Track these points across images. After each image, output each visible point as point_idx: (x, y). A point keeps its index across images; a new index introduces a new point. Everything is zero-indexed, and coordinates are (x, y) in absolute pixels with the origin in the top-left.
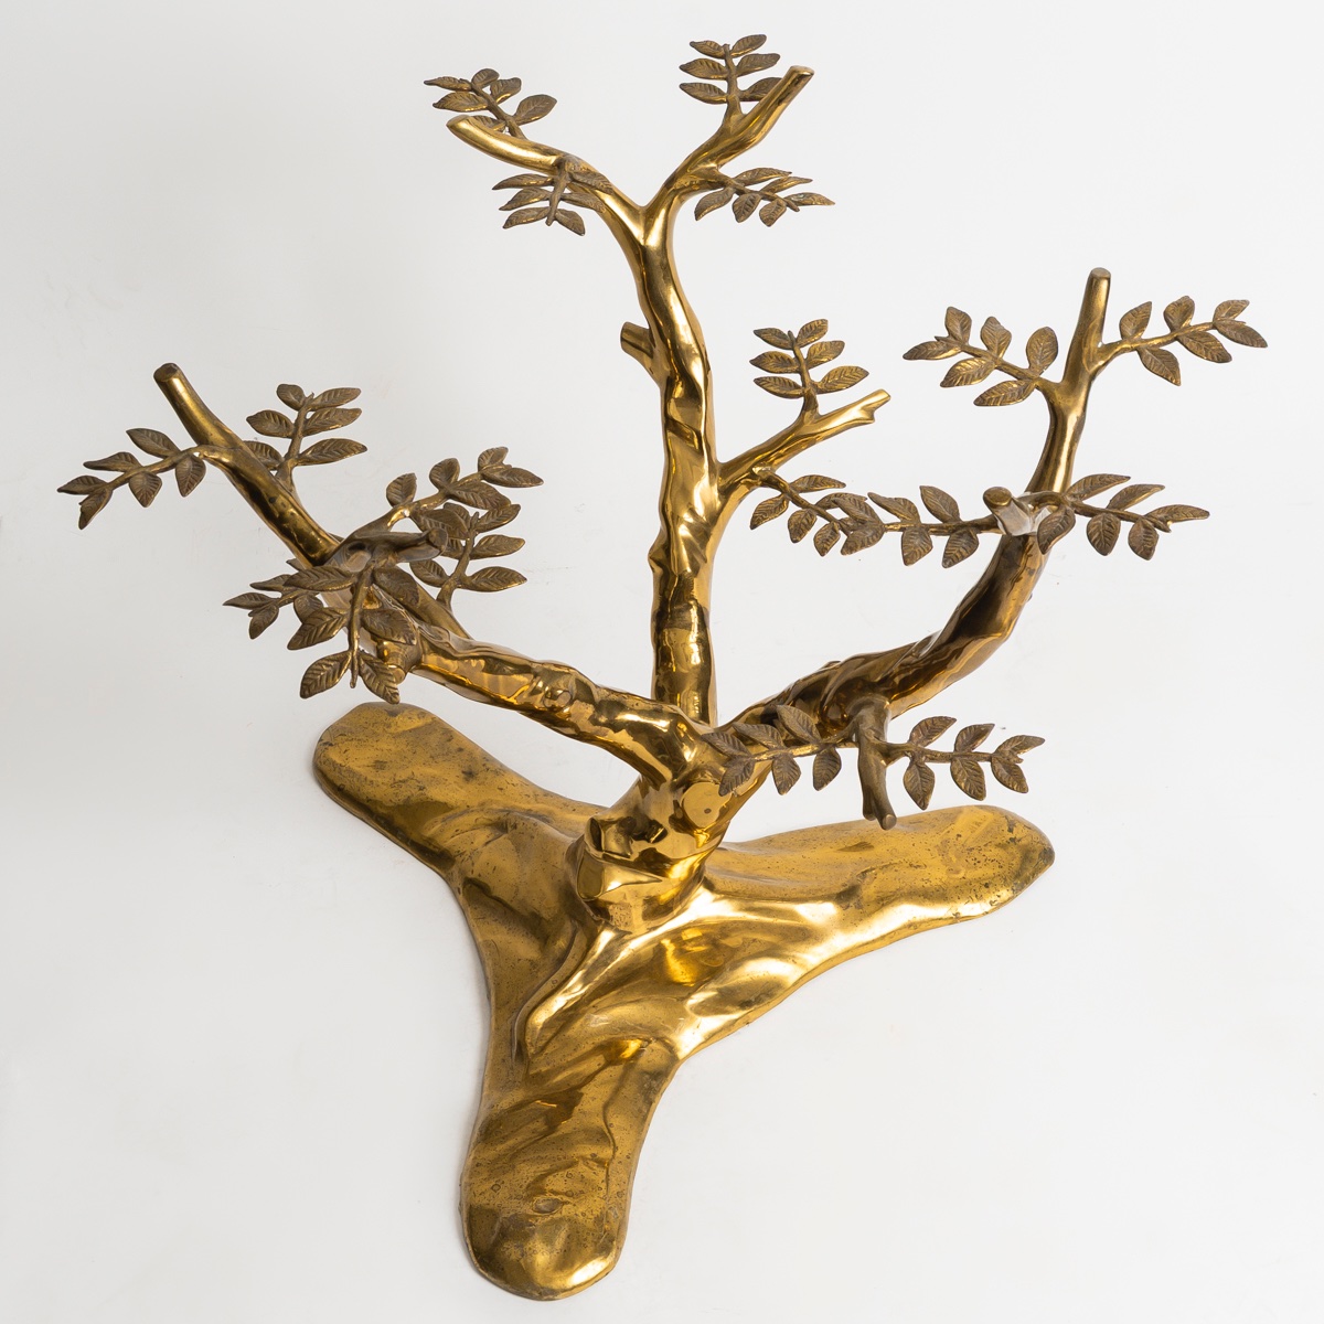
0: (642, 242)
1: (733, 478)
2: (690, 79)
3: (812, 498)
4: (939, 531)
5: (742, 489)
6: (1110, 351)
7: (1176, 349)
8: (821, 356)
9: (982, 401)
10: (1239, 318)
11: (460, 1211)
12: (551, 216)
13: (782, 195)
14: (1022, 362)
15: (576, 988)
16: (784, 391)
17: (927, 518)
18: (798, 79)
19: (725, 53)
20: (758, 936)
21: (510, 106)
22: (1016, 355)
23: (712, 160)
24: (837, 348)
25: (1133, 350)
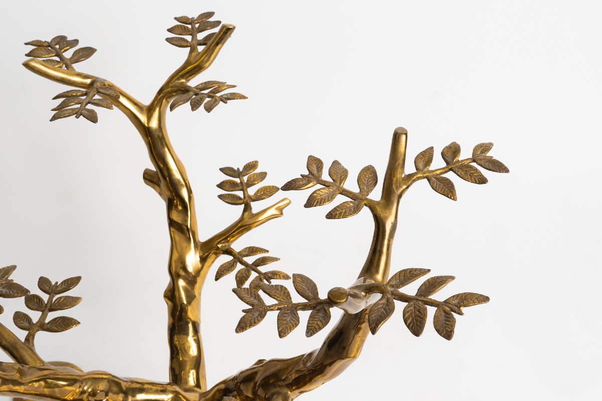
0: (146, 125)
2: (171, 35)
4: (304, 307)
5: (213, 256)
6: (410, 179)
7: (451, 176)
8: (254, 181)
9: (330, 216)
10: (489, 154)
12: (78, 114)
13: (218, 95)
14: (355, 189)
16: (233, 201)
18: (227, 31)
19: (191, 22)
21: (68, 54)
23: (183, 78)
24: (263, 176)
25: (424, 178)
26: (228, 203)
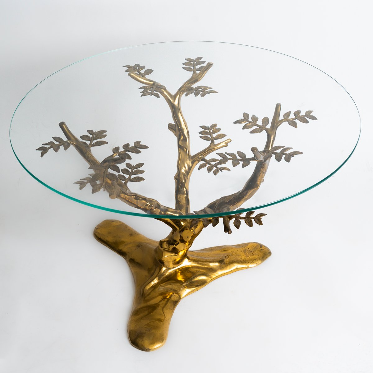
0: (173, 103)
1: (194, 159)
2: (185, 66)
3: (213, 163)
4: (241, 160)
5: (197, 162)
6: (281, 121)
7: (296, 121)
8: (215, 131)
9: (251, 132)
10: (311, 114)
11: (128, 332)
12: (152, 94)
13: (206, 91)
14: (261, 124)
15: (156, 281)
16: (207, 139)
17: (238, 157)
18: (210, 65)
19: (193, 61)
20: (200, 270)
21: (143, 71)
22: (260, 123)
23: (190, 84)
24: (219, 130)
25: (286, 121)
26: (204, 139)
